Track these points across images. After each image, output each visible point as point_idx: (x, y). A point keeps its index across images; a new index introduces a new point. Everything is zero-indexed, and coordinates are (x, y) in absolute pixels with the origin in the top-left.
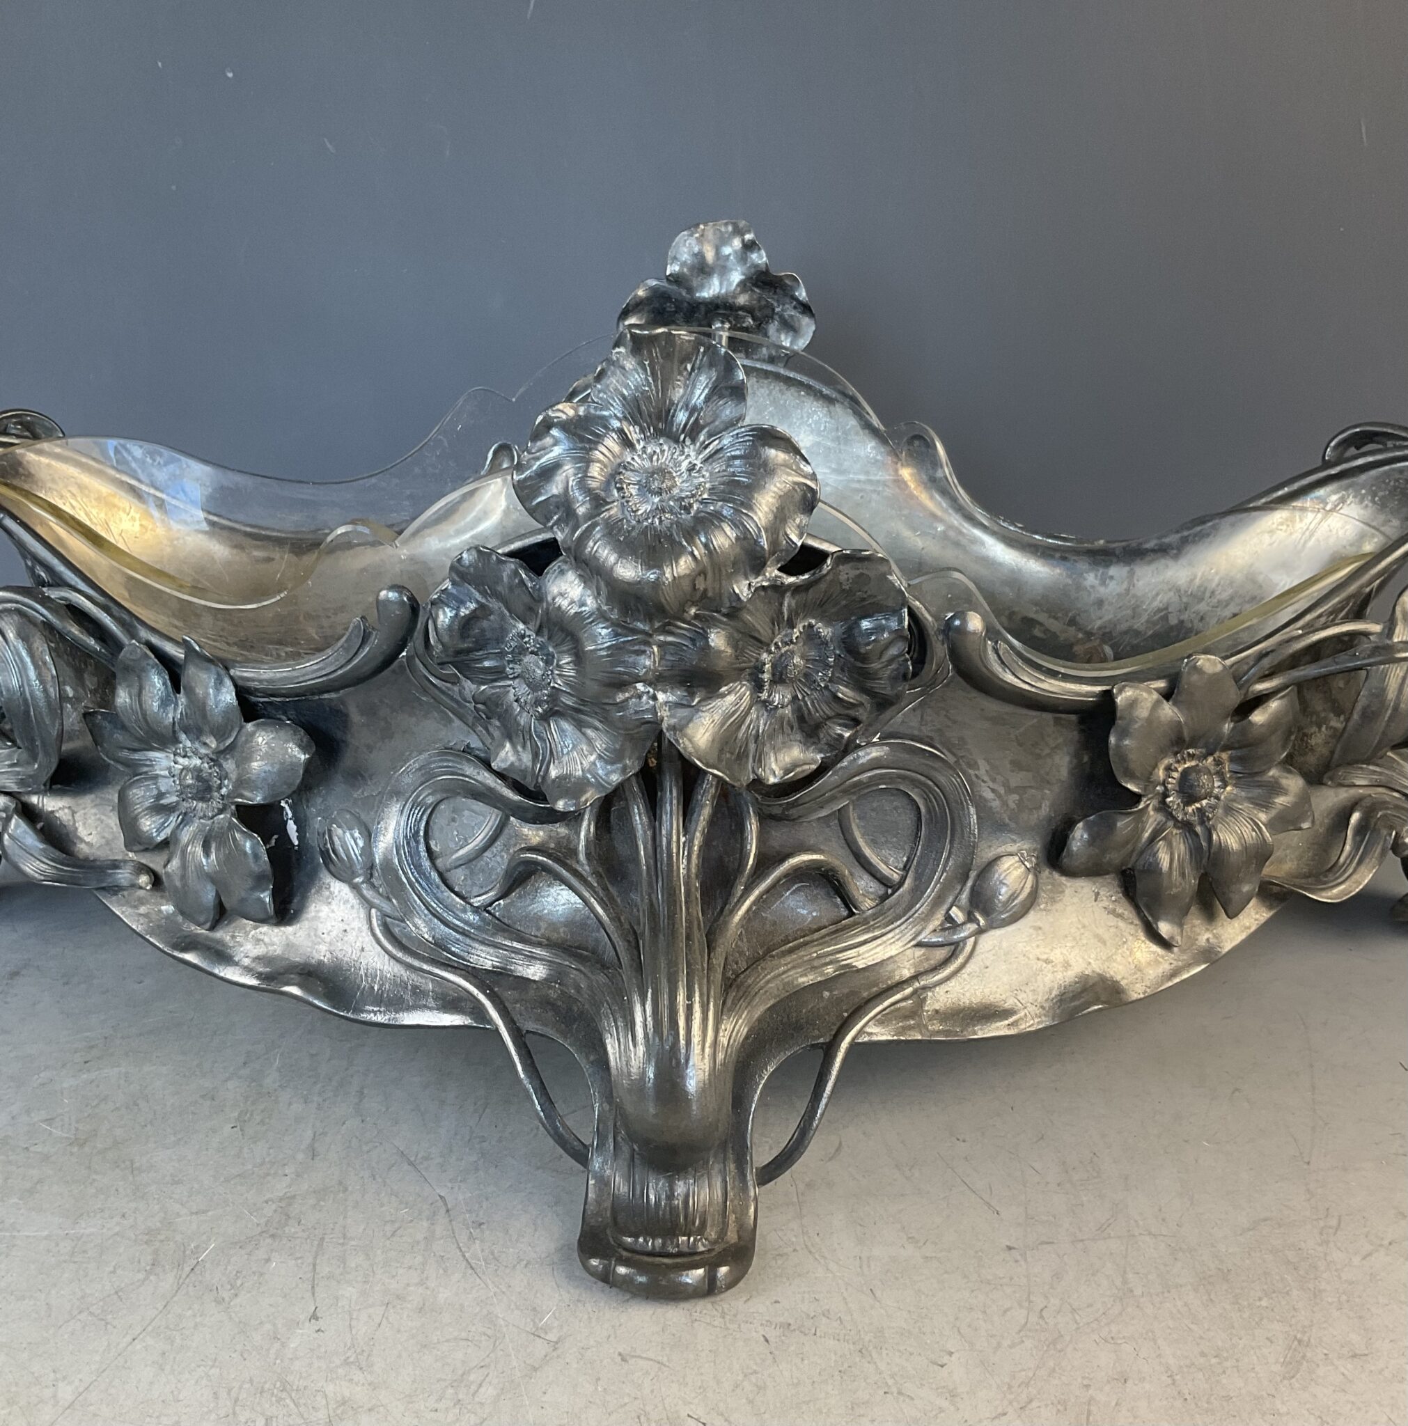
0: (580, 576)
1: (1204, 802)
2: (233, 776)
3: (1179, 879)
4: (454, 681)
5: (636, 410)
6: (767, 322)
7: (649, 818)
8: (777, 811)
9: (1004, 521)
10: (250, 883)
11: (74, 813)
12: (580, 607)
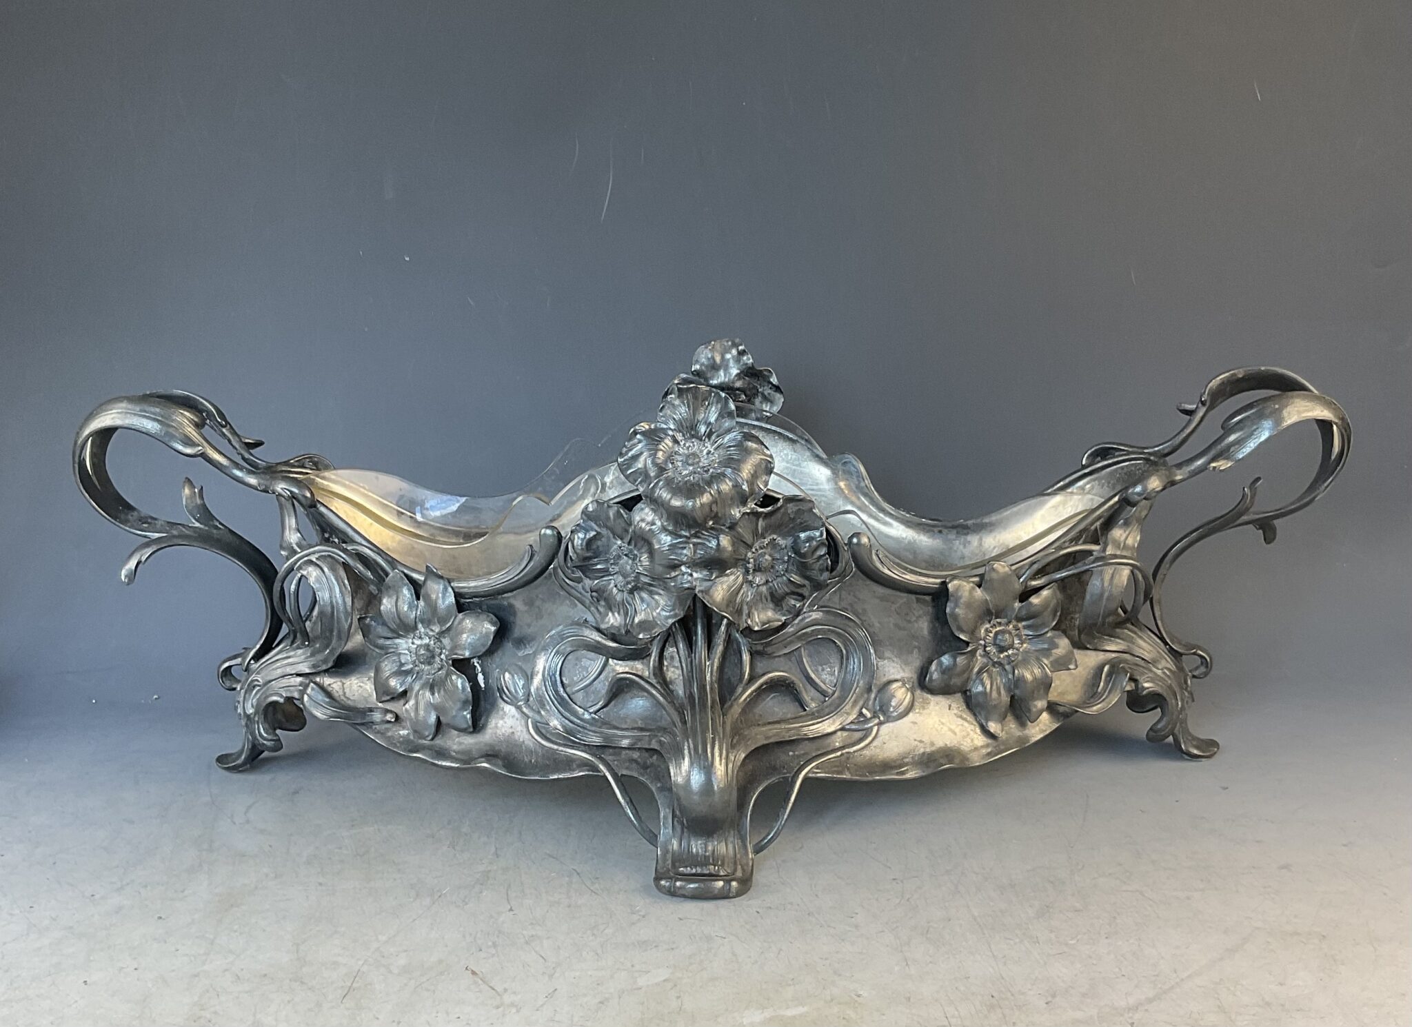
0: (652, 509)
1: (1010, 652)
2: (448, 648)
3: (996, 695)
4: (579, 581)
5: (680, 427)
6: (754, 398)
7: (688, 651)
8: (760, 648)
9: (903, 511)
10: (459, 705)
11: (343, 684)
12: (652, 525)
